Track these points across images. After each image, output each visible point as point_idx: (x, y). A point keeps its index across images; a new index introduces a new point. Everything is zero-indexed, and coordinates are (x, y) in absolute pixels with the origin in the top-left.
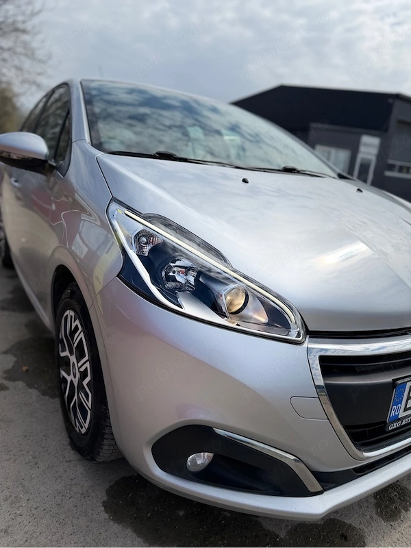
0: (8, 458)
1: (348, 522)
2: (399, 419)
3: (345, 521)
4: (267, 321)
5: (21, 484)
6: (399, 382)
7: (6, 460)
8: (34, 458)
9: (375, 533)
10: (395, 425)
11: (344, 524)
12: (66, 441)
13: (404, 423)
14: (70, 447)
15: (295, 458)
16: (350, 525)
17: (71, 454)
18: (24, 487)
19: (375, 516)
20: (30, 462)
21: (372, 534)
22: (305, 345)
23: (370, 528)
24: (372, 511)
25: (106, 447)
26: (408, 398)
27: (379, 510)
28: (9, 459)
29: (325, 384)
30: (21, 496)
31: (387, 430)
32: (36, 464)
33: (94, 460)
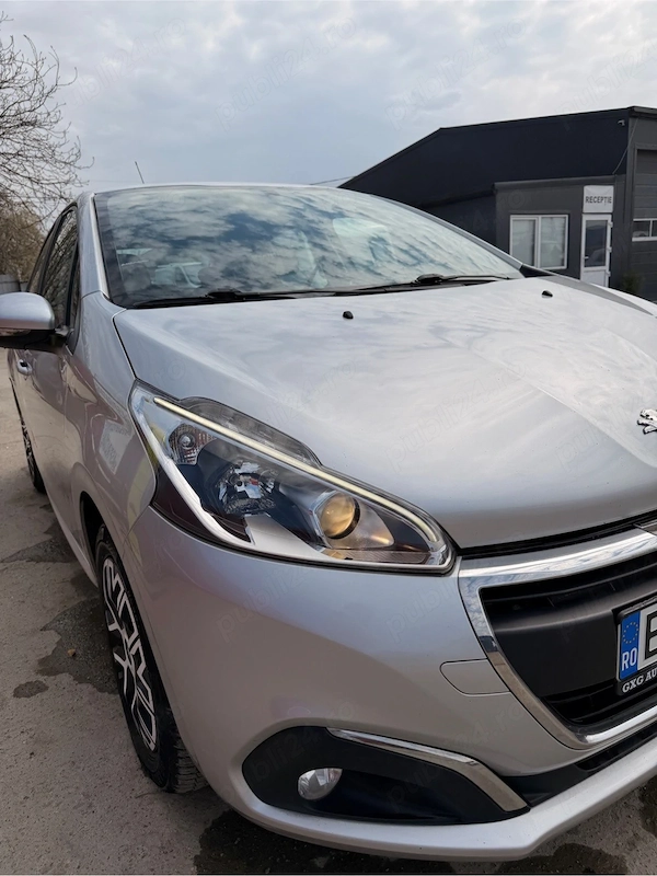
0: (47, 802)
1: (595, 846)
2: (639, 673)
3: (591, 846)
4: (392, 543)
5: (68, 842)
6: (625, 612)
7: (45, 806)
8: (87, 796)
9: (643, 861)
10: (633, 684)
11: (589, 851)
12: (135, 763)
13: (649, 677)
14: (141, 772)
15: (469, 760)
16: (600, 853)
17: (144, 784)
18: (72, 846)
19: (642, 832)
20: (80, 805)
21: (638, 863)
22: (455, 575)
23: (634, 852)
24: (636, 825)
25: (182, 771)
26: (649, 635)
27: (648, 821)
28: (50, 804)
29: (496, 635)
30: (69, 862)
31: (620, 694)
32: (90, 806)
33: (173, 792)
